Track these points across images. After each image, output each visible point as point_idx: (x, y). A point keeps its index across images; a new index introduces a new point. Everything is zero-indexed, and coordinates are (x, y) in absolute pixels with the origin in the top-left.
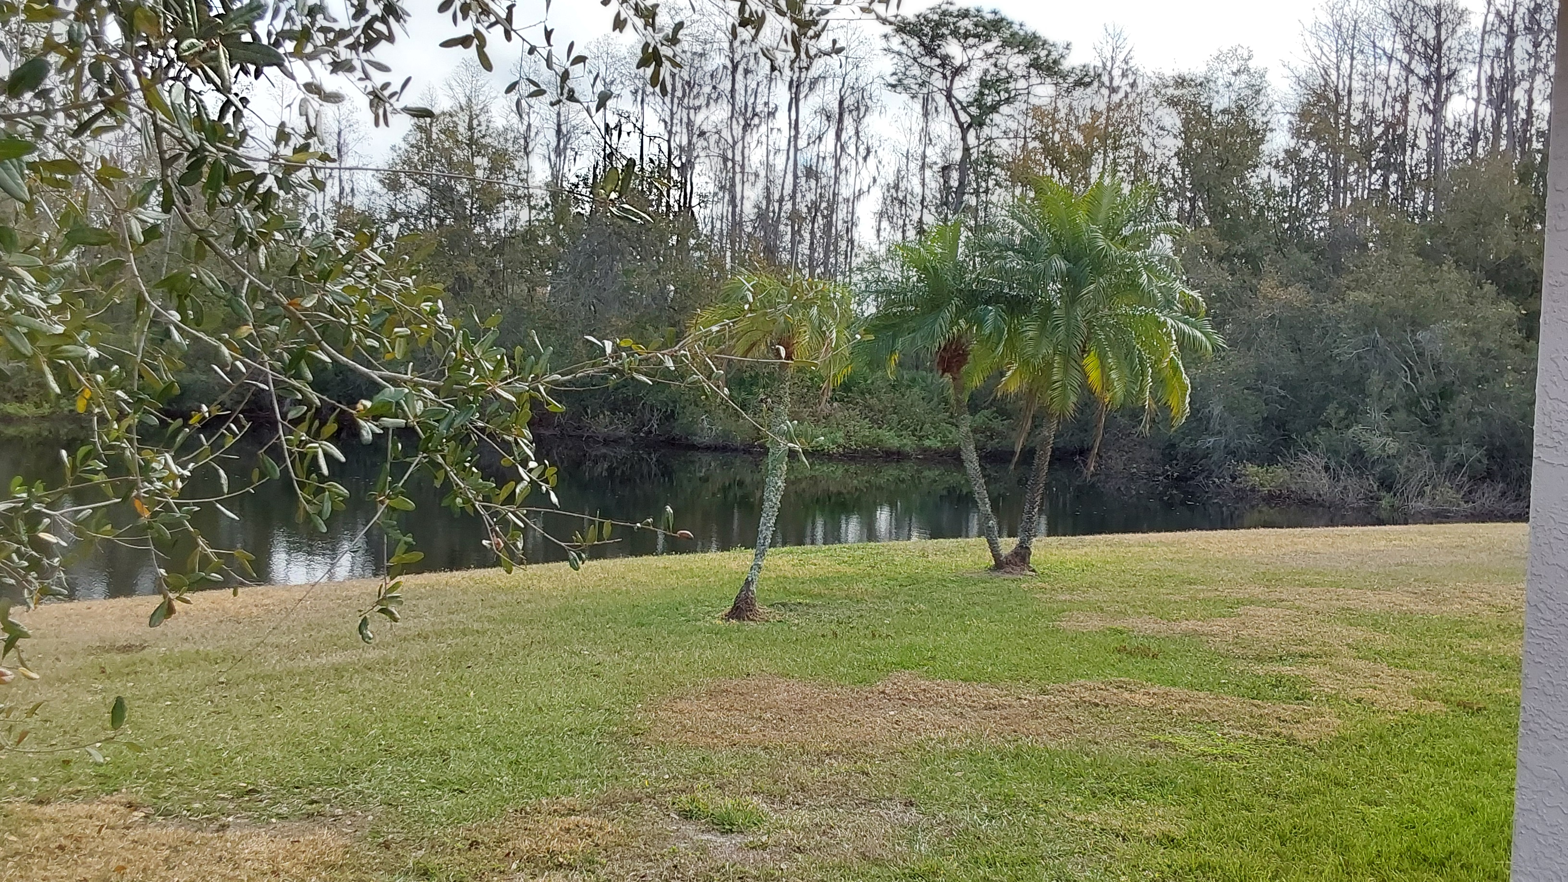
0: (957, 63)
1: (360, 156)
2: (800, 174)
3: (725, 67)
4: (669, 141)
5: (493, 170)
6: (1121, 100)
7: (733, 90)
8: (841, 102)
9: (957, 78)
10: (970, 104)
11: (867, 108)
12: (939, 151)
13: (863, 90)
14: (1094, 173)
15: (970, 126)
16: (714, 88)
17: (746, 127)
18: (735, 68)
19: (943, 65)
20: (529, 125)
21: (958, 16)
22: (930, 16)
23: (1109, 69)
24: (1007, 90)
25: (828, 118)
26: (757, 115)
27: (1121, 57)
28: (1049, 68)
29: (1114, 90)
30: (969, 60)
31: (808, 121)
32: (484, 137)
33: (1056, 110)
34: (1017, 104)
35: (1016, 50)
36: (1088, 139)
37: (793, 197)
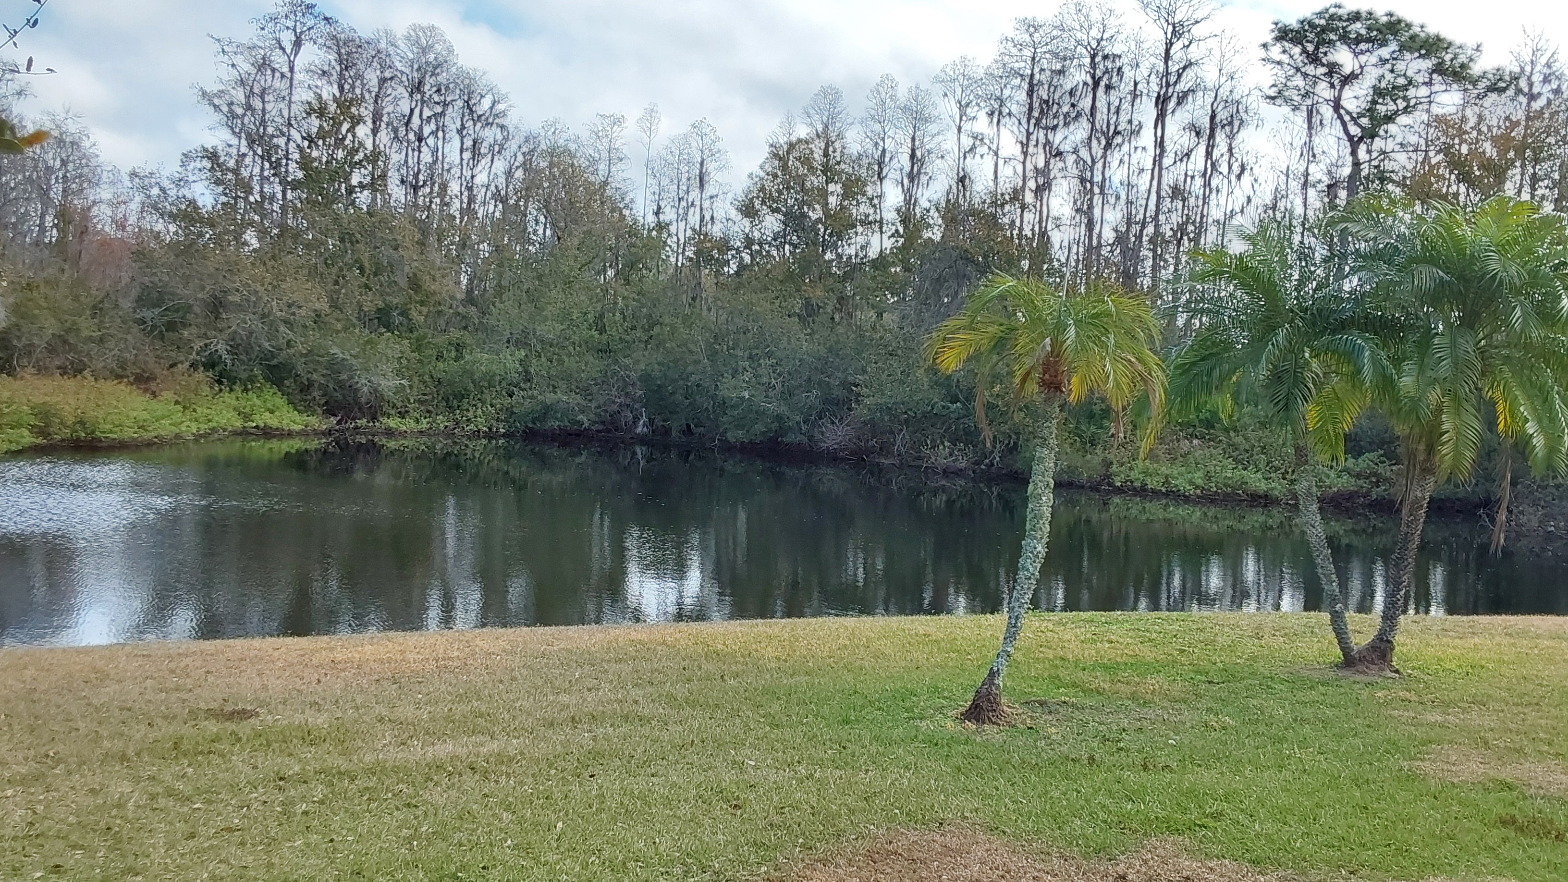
0: (1347, 70)
1: (721, 185)
2: (1163, 193)
3: (1085, 84)
4: (1024, 163)
5: (845, 196)
6: (1542, 108)
7: (1093, 107)
8: (1213, 117)
9: (1347, 87)
10: (1361, 115)
11: (1242, 122)
12: (1324, 168)
13: (1238, 103)
14: (1509, 189)
15: (1361, 139)
16: (1073, 105)
17: (1108, 145)
18: (1096, 83)
19: (1330, 74)
20: (884, 151)
21: (1348, 20)
22: (1317, 21)
23: (1528, 74)
24: (1405, 98)
25: (1198, 134)
26: (1119, 133)
27: (1543, 60)
28: (1455, 74)
29: (1532, 97)
30: (1361, 67)
31: (1176, 138)
32: (838, 163)
33: (1464, 119)
34: (1417, 113)
35: (1417, 54)
36: (1503, 153)
37: (1155, 218)
